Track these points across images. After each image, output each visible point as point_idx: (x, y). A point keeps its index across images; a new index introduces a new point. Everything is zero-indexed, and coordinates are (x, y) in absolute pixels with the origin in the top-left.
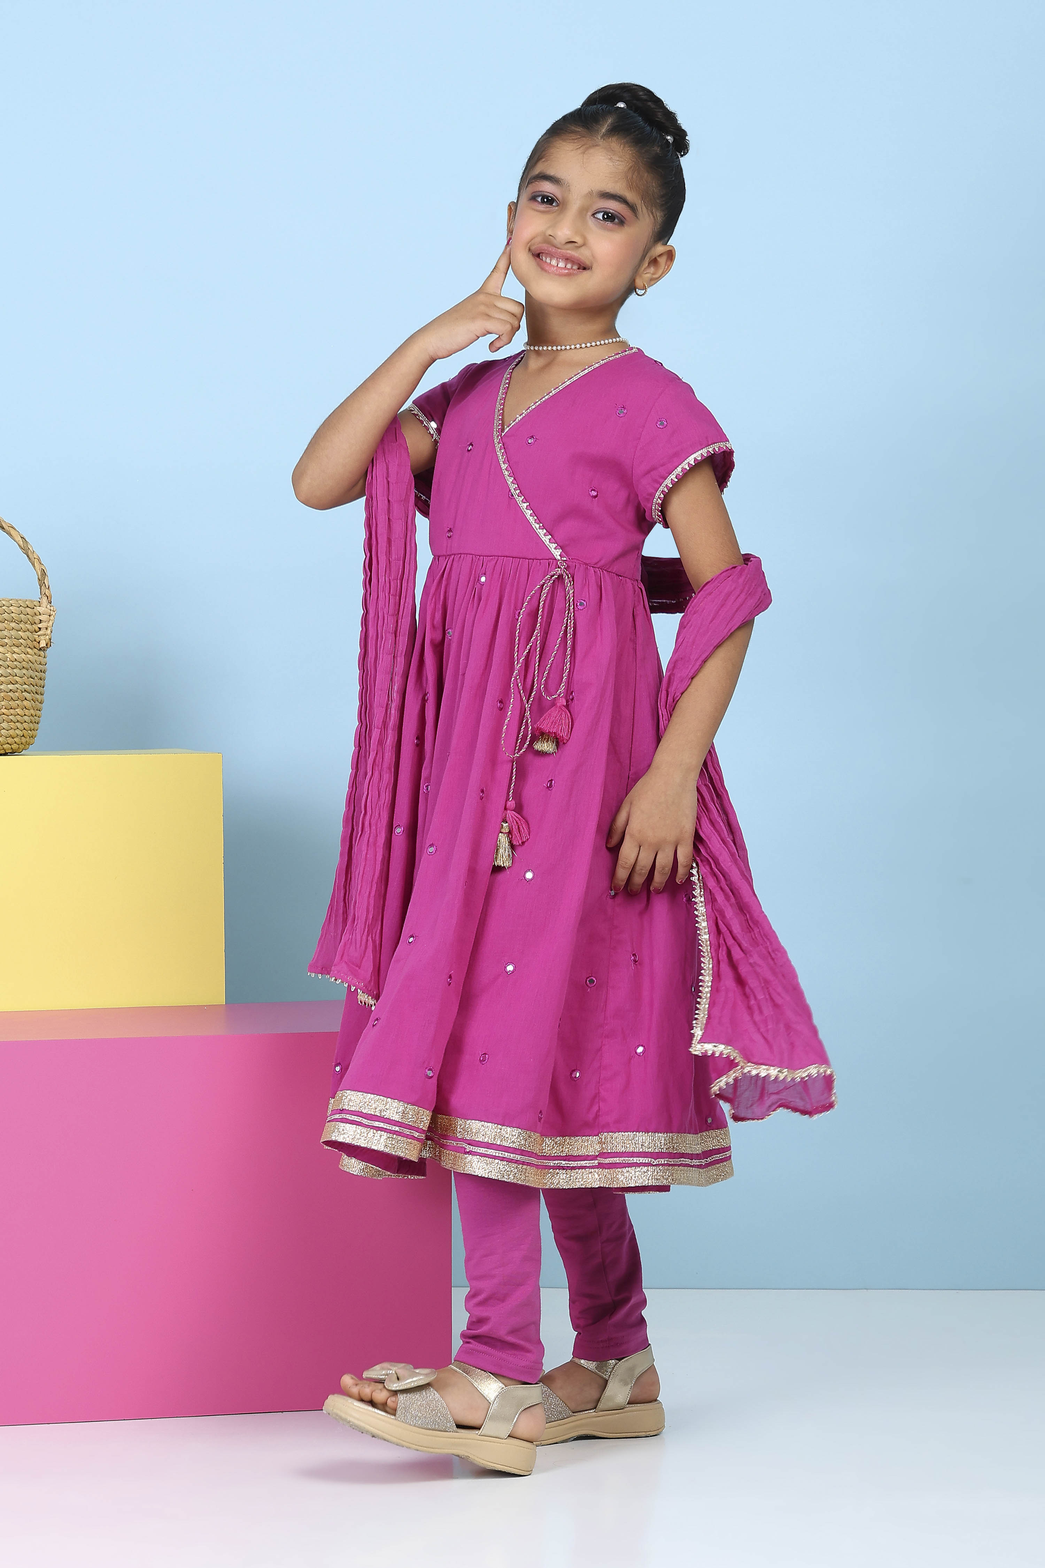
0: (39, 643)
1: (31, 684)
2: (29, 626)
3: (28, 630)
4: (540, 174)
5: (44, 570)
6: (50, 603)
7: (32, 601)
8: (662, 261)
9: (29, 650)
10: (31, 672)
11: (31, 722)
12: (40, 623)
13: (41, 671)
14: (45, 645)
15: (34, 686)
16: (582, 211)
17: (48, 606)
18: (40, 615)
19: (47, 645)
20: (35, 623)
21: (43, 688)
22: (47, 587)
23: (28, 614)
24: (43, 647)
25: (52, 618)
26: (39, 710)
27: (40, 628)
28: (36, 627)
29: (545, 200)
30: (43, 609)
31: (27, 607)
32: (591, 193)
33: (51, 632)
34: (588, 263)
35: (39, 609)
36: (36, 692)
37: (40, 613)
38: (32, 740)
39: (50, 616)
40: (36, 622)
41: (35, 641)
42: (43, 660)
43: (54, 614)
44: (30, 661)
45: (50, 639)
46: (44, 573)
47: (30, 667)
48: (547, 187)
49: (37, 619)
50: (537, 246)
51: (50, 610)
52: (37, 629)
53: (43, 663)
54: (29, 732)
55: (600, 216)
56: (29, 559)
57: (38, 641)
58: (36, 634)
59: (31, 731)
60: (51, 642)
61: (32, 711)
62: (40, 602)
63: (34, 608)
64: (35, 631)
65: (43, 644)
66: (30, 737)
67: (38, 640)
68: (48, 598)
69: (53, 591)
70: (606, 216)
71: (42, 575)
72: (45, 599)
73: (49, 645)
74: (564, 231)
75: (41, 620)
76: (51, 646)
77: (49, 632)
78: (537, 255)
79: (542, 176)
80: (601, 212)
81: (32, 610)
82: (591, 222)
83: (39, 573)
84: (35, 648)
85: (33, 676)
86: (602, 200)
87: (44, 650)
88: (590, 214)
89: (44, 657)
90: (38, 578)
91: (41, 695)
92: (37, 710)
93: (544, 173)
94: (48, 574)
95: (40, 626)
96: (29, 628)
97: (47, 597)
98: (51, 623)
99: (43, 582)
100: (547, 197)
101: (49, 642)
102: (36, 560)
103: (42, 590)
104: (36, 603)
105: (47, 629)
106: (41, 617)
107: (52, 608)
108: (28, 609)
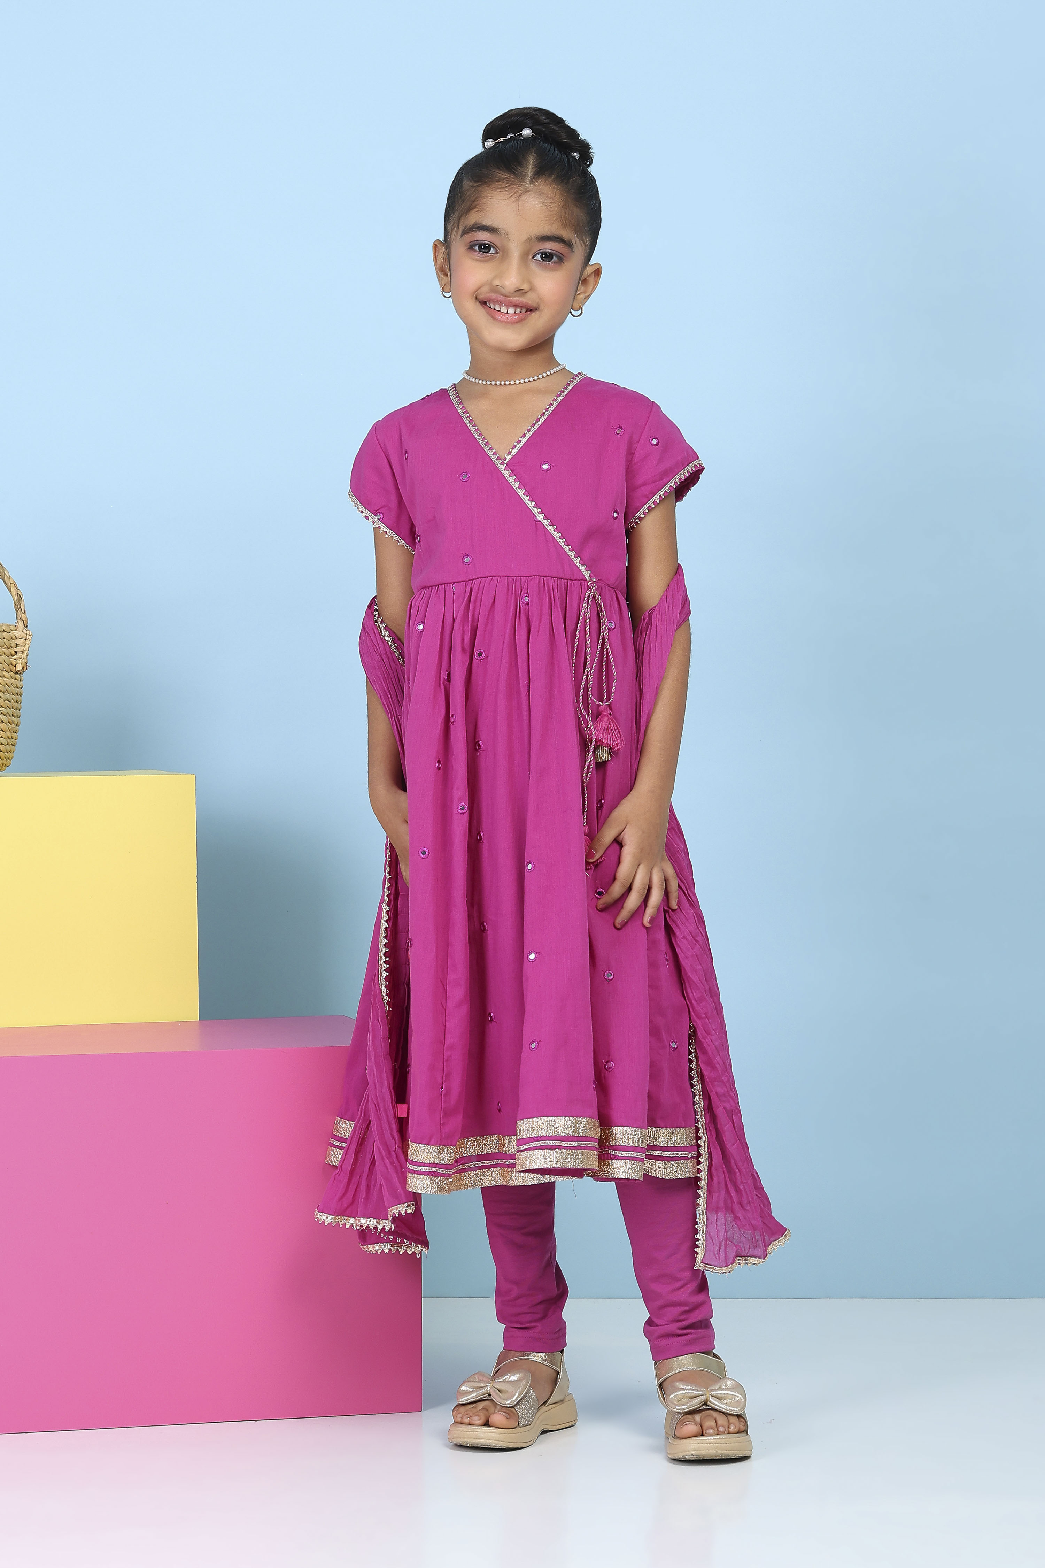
0: (15, 666)
1: (8, 707)
2: (5, 650)
3: (4, 654)
4: (476, 224)
5: (20, 595)
6: (27, 627)
7: (8, 626)
8: (591, 280)
9: (5, 674)
10: (7, 696)
11: (7, 744)
12: (16, 647)
13: (17, 694)
14: (21, 669)
15: (10, 709)
16: (524, 256)
17: (24, 630)
18: (16, 639)
19: (23, 668)
20: (11, 647)
21: (19, 710)
22: (23, 612)
23: (4, 638)
24: (19, 671)
25: (28, 642)
26: (16, 733)
27: (16, 652)
28: (12, 651)
29: (483, 247)
30: (19, 633)
31: (4, 631)
32: (529, 239)
33: (27, 656)
34: (535, 305)
35: (15, 633)
36: (12, 715)
37: (16, 637)
38: (9, 762)
39: (26, 640)
40: (12, 645)
41: (11, 664)
42: (19, 684)
43: (30, 637)
44: (6, 684)
45: (26, 663)
46: (20, 597)
47: (7, 691)
48: (483, 237)
49: (13, 643)
50: (484, 294)
51: (26, 634)
52: (13, 653)
53: (19, 686)
54: (6, 754)
55: (539, 257)
56: (6, 584)
57: (14, 665)
58: (13, 658)
59: (7, 753)
60: (27, 666)
61: (8, 734)
62: (16, 626)
63: (10, 632)
64: (11, 654)
65: (19, 668)
66: (6, 759)
67: (14, 663)
68: (24, 623)
69: (30, 616)
70: (544, 256)
71: (18, 600)
72: (21, 624)
73: (25, 669)
74: (511, 280)
75: (17, 644)
76: (27, 669)
77: (25, 655)
78: (484, 303)
79: (479, 227)
80: (538, 254)
81: (8, 634)
82: (533, 266)
83: (16, 598)
84: (12, 672)
85: (10, 699)
86: (540, 243)
87: (20, 673)
88: (530, 257)
89: (20, 681)
90: (15, 603)
91: (17, 717)
92: (13, 732)
93: (480, 224)
94: (24, 598)
95: (16, 650)
96: (5, 651)
97: (23, 621)
98: (27, 646)
99: (19, 606)
100: (484, 245)
101: (25, 666)
102: (12, 585)
103: (18, 615)
104: (12, 628)
105: (23, 652)
106: (17, 641)
107: (28, 633)
108: (4, 634)
